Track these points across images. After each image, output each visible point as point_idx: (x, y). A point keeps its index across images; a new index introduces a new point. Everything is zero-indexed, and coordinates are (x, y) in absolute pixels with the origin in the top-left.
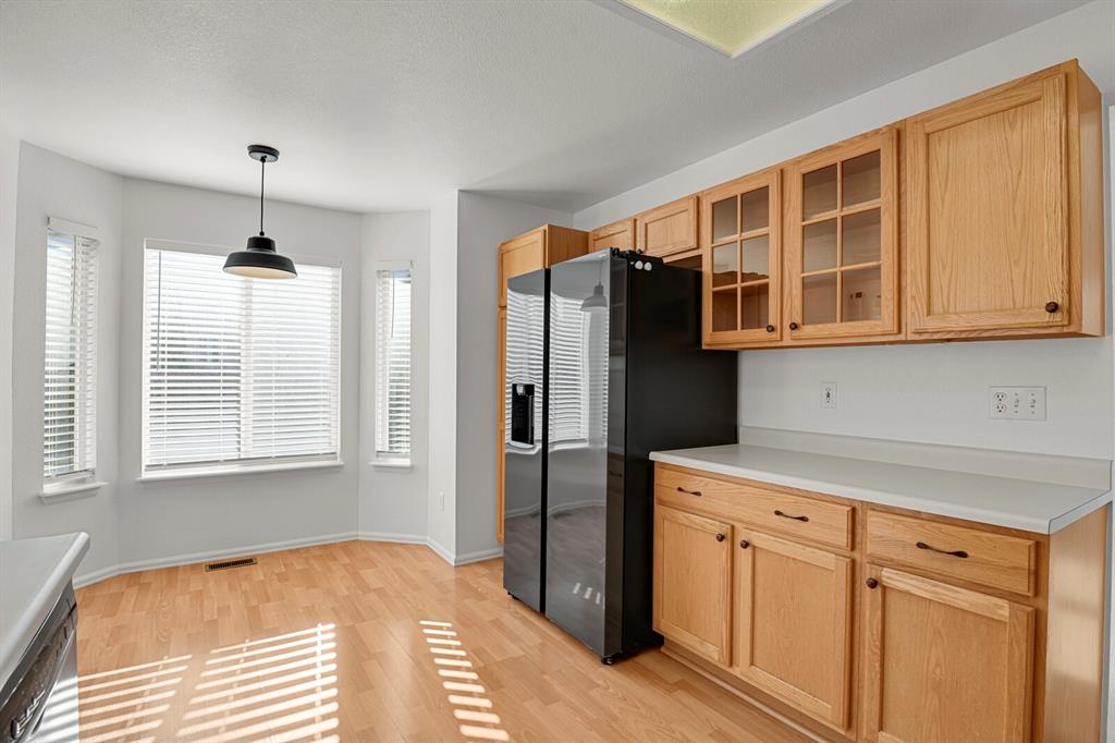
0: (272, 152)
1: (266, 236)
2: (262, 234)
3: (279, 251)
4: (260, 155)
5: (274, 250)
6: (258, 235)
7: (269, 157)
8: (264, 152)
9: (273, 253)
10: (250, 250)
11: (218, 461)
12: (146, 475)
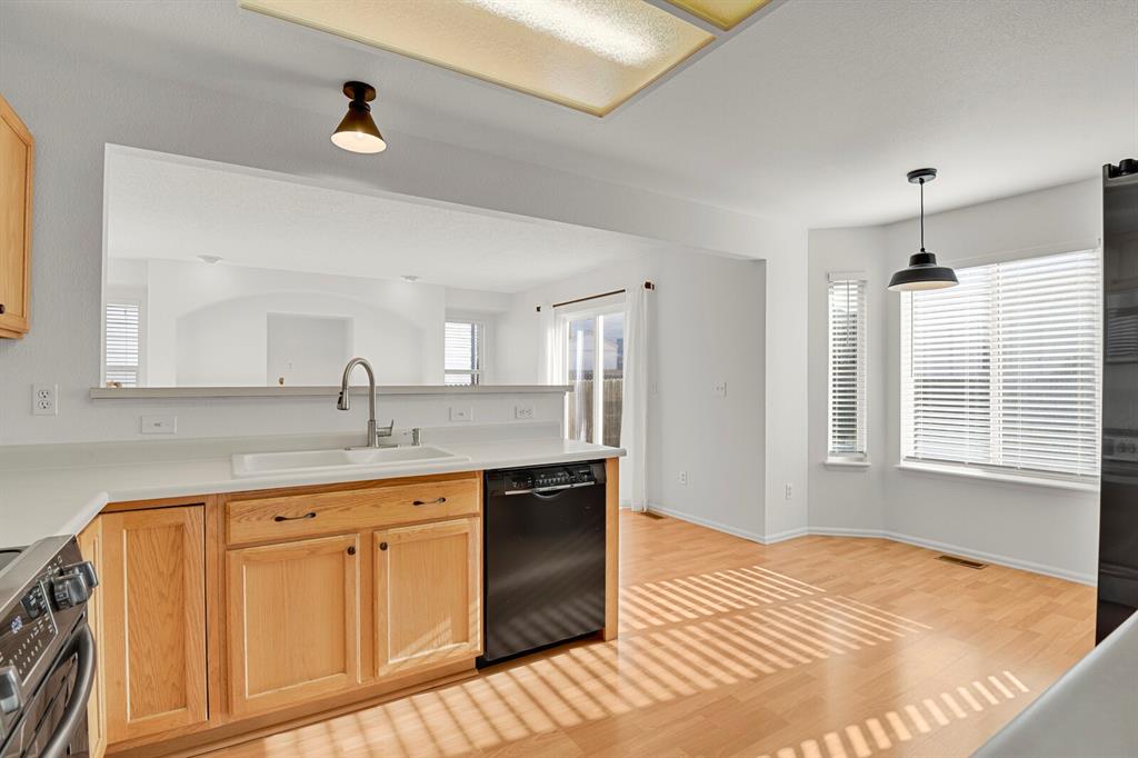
0: (929, 172)
1: (927, 251)
2: (923, 250)
3: (940, 263)
4: (918, 179)
5: (935, 263)
6: (919, 252)
7: (925, 177)
8: (920, 175)
9: (933, 266)
10: (911, 268)
11: (963, 463)
12: (904, 464)
